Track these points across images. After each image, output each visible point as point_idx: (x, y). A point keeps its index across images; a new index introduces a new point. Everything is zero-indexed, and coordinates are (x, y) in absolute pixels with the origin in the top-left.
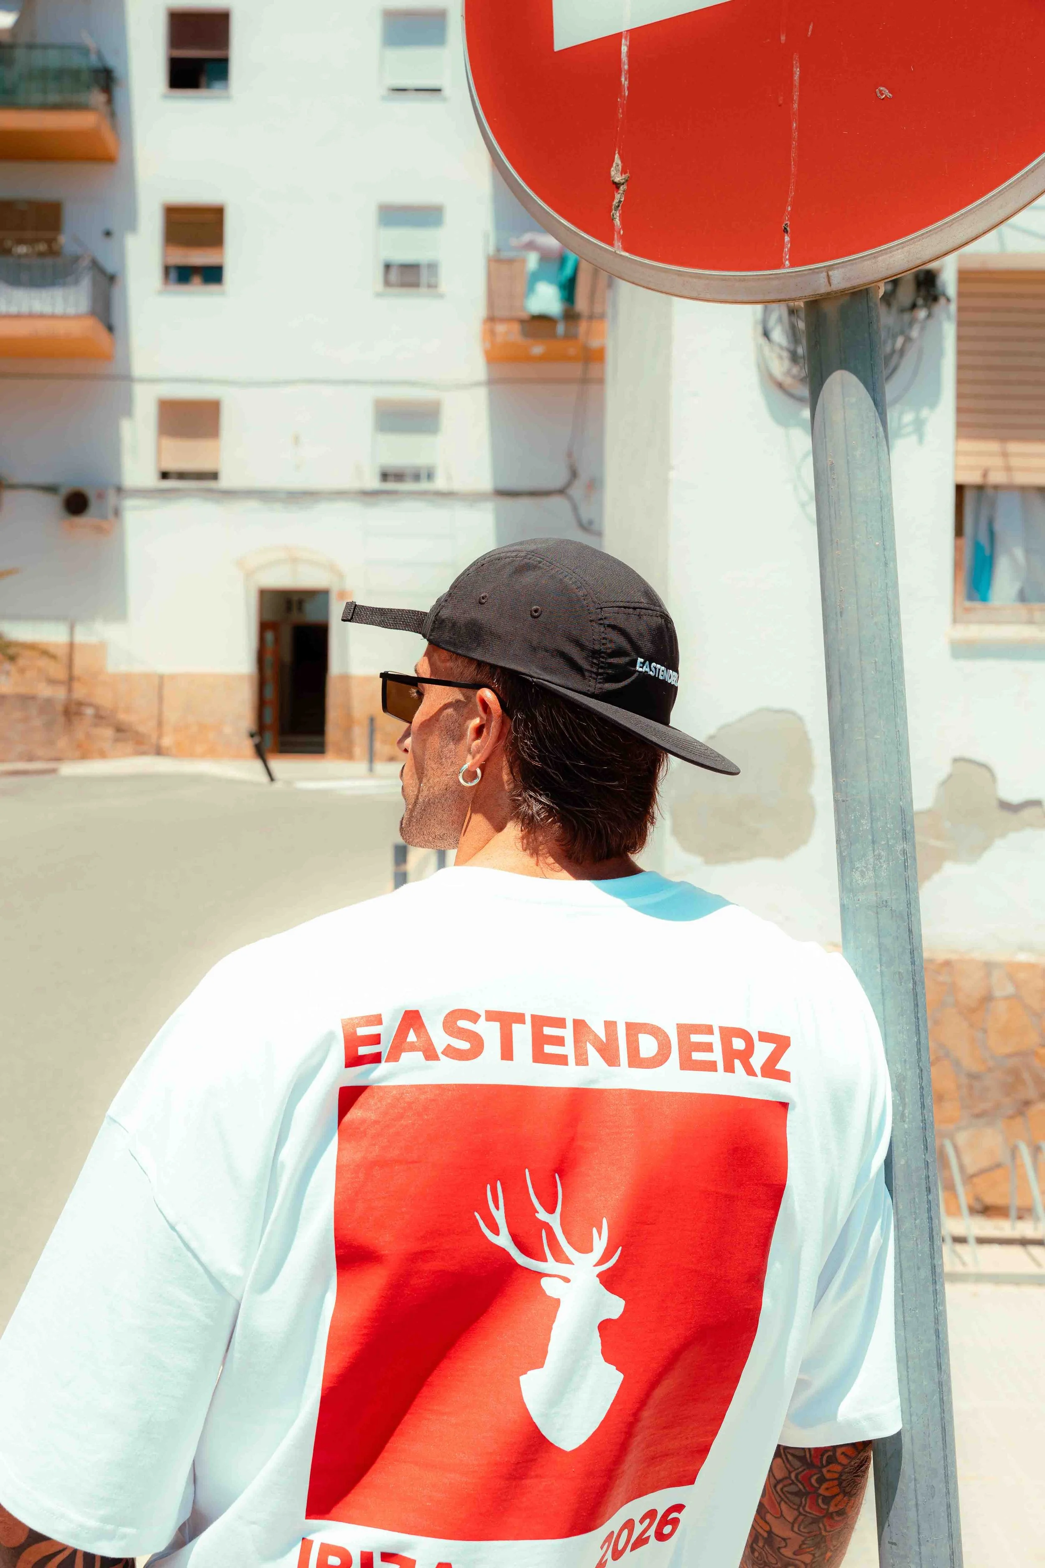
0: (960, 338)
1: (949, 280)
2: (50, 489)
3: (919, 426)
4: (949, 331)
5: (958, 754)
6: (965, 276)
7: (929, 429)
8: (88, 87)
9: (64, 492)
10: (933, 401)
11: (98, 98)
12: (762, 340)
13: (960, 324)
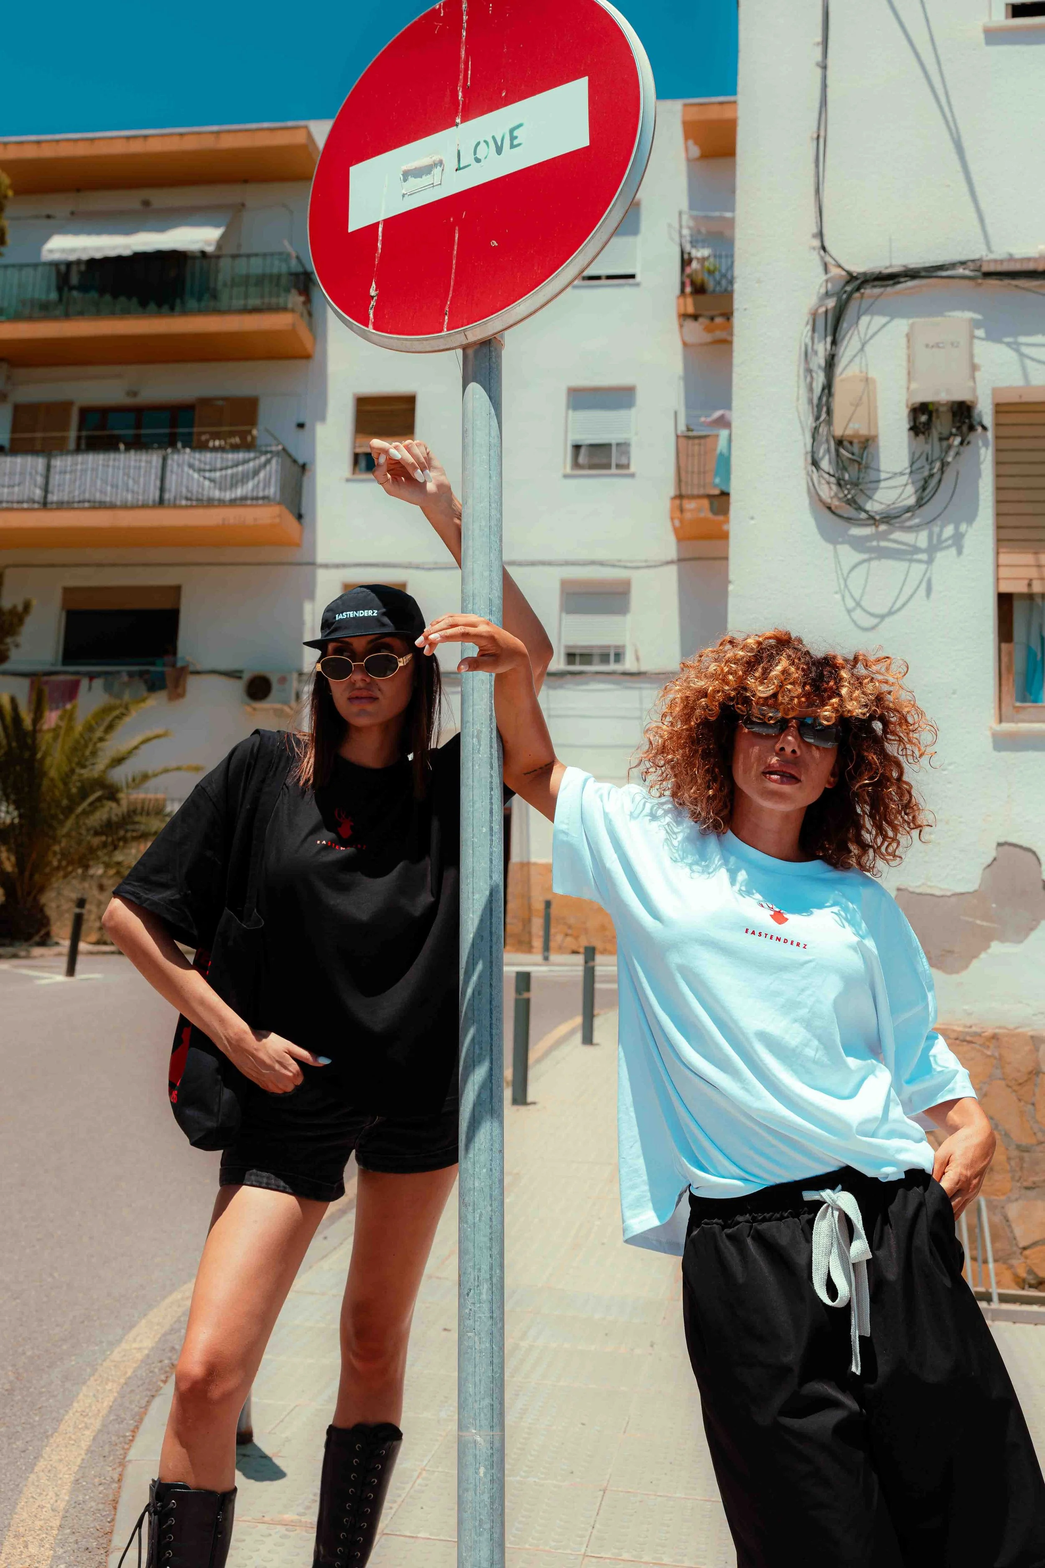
0: (998, 463)
1: (985, 411)
2: (234, 674)
3: (958, 540)
4: (986, 457)
5: (1002, 840)
6: (1000, 409)
7: (968, 542)
8: (287, 291)
9: (247, 676)
10: (971, 519)
11: (295, 299)
12: (812, 468)
13: (998, 451)
